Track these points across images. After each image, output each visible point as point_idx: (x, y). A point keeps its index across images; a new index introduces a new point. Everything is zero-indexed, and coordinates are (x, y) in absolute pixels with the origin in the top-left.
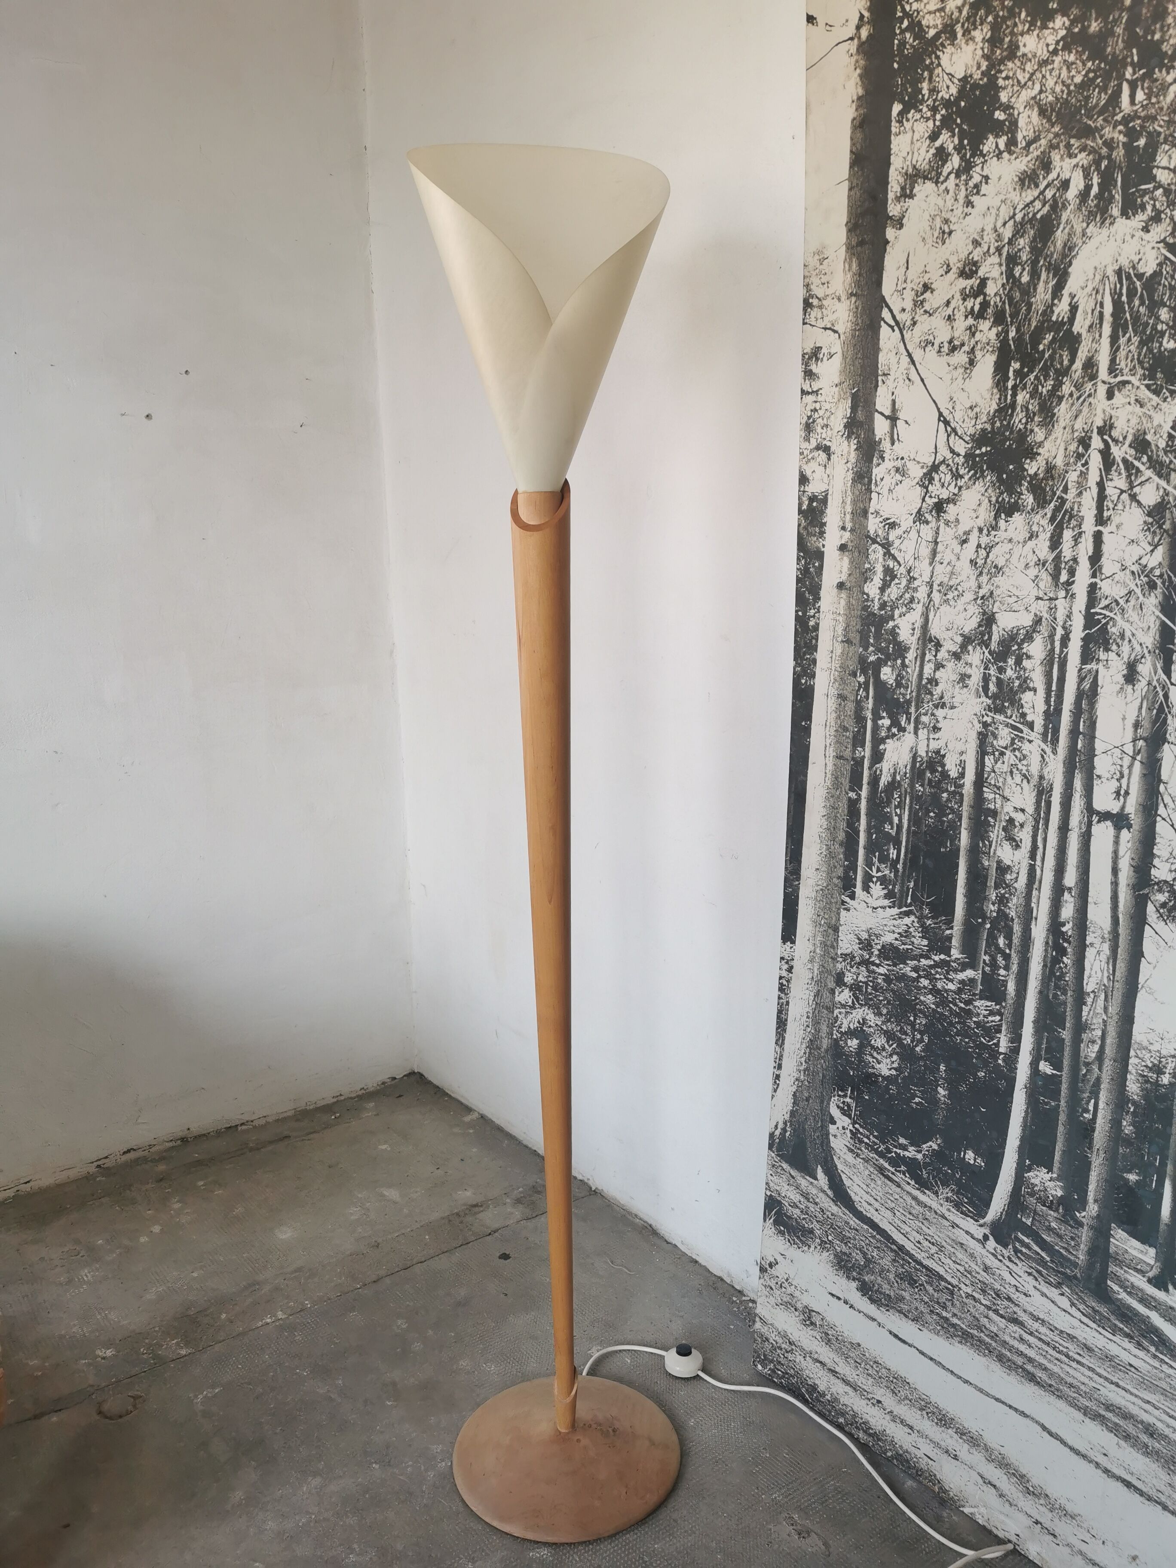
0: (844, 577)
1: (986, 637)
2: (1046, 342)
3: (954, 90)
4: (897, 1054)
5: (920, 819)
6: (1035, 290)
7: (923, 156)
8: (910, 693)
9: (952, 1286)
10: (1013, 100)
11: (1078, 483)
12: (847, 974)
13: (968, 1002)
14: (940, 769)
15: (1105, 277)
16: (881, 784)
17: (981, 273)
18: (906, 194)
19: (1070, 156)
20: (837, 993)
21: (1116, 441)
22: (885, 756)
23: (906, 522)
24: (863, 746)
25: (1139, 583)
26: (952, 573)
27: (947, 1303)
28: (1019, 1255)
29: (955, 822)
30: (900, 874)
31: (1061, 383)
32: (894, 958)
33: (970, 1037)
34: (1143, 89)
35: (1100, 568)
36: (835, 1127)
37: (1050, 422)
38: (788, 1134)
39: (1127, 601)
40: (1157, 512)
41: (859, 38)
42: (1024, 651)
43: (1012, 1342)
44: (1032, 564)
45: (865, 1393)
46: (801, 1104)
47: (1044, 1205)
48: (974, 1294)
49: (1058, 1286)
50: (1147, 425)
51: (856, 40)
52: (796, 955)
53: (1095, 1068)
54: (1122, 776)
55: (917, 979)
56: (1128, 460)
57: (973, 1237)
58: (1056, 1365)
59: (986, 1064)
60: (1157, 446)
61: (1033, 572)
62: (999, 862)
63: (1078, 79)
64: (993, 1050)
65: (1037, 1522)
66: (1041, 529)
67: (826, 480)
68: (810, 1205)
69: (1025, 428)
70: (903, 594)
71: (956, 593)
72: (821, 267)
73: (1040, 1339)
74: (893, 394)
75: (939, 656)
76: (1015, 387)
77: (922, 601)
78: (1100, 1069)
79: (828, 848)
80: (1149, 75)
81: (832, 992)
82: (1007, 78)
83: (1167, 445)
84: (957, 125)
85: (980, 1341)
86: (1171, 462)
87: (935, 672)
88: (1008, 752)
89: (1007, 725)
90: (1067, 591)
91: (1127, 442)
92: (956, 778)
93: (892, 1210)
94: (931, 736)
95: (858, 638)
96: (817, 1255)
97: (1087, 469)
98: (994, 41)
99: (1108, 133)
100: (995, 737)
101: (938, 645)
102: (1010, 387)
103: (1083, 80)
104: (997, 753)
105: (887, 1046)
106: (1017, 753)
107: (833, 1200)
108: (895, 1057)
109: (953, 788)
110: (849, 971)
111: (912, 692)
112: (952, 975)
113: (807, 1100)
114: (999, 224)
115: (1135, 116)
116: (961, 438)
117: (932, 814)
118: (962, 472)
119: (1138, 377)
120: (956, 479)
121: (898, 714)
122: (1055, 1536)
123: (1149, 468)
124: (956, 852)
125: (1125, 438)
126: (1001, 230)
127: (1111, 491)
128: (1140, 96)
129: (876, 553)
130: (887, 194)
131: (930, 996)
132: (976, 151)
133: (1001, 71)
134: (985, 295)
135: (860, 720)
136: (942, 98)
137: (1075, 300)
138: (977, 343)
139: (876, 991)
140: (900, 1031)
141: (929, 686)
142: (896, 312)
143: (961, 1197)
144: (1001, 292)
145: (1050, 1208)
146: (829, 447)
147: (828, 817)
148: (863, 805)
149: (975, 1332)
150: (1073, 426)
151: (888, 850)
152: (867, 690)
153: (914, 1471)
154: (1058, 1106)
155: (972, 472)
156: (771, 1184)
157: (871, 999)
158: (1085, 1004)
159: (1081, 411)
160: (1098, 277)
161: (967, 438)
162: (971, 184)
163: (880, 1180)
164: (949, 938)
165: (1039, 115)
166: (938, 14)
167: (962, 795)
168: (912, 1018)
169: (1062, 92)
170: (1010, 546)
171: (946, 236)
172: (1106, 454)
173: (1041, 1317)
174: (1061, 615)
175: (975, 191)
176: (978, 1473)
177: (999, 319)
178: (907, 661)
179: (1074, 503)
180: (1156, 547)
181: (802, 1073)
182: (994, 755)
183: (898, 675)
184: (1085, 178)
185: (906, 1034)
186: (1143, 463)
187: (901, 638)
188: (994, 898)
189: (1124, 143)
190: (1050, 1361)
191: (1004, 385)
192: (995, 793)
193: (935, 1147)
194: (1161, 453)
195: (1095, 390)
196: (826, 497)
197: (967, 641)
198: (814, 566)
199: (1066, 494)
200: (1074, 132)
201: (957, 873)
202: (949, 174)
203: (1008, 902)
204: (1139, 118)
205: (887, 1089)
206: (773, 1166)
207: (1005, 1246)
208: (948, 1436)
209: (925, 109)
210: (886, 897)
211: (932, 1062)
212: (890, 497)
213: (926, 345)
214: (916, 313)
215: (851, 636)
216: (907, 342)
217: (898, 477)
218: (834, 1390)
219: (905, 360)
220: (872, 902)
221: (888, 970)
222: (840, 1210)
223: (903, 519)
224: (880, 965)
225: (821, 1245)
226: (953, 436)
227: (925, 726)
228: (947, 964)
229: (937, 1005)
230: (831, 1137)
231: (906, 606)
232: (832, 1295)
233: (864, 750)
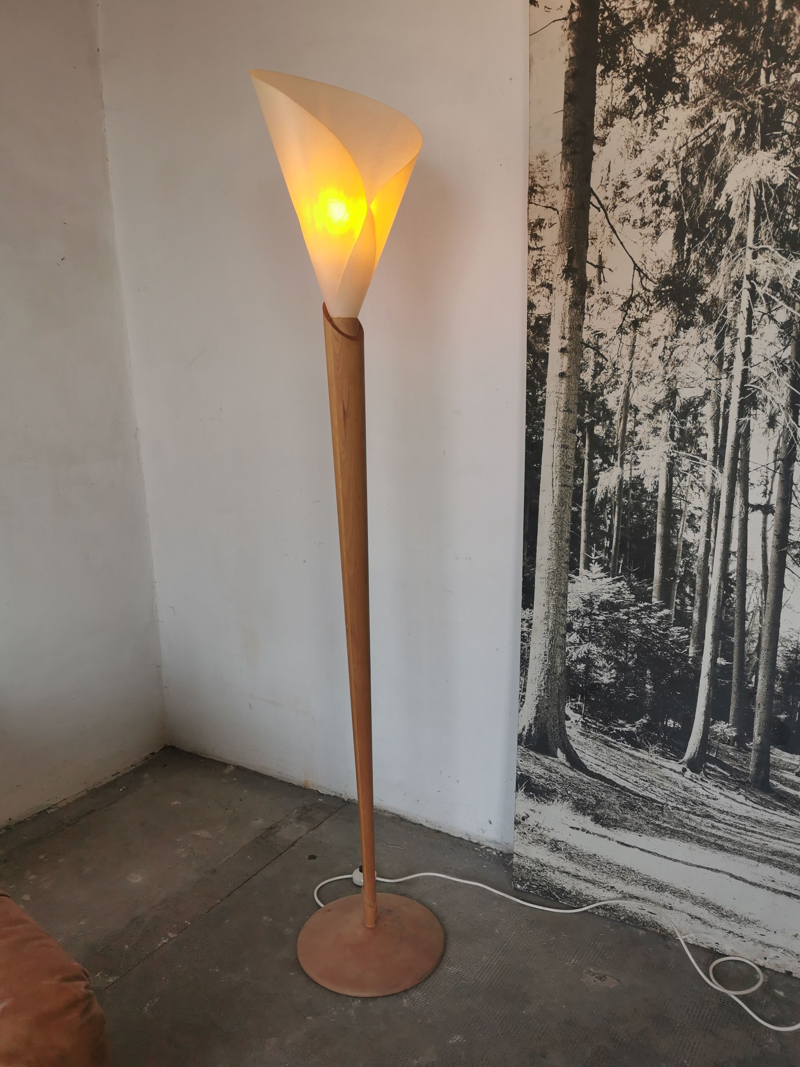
0: (564, 369)
1: (672, 404)
2: (710, 222)
3: (642, 61)
4: (615, 668)
5: (626, 520)
6: (702, 190)
7: (620, 100)
8: (616, 441)
9: (662, 804)
10: (685, 72)
11: (734, 308)
12: (575, 623)
13: (666, 629)
14: (640, 488)
15: (750, 185)
16: (597, 500)
17: (663, 177)
18: (608, 123)
19: (726, 110)
20: (567, 637)
21: (759, 284)
22: (599, 482)
23: (611, 333)
24: (582, 476)
25: (776, 368)
26: (646, 365)
27: (659, 816)
28: (708, 776)
29: (652, 520)
30: (612, 556)
31: (721, 248)
32: (610, 609)
33: (668, 651)
34: (774, 74)
35: (750, 359)
36: (570, 721)
37: (714, 272)
38: (533, 733)
39: (768, 379)
40: (787, 326)
41: (571, 19)
42: (699, 411)
43: (706, 829)
44: (704, 358)
45: (602, 884)
46: (542, 711)
47: (724, 743)
48: (678, 806)
49: (736, 789)
50: (779, 274)
51: (568, 21)
52: (534, 616)
53: (755, 657)
54: (767, 483)
55: (628, 620)
56: (767, 295)
57: (675, 771)
58: (737, 836)
59: (679, 665)
60: (786, 287)
61: (704, 363)
62: (685, 542)
63: (731, 64)
64: (684, 656)
65: (730, 932)
66: (709, 337)
67: (549, 306)
68: (552, 774)
69: (697, 275)
70: (610, 379)
71: (649, 377)
72: (543, 166)
73: (726, 824)
74: (600, 251)
75: (638, 417)
76: (689, 250)
77: (624, 383)
78: (758, 657)
79: (557, 544)
80: (779, 66)
81: (564, 636)
82: (681, 57)
83: (793, 287)
84: (645, 83)
85: (684, 833)
86: (795, 296)
87: (634, 427)
88: (689, 474)
89: (688, 457)
90: (728, 374)
91: (767, 284)
92: (652, 493)
93: (615, 766)
94: (633, 467)
95: (576, 408)
96: (559, 806)
97: (740, 300)
98: (671, 33)
99: (751, 98)
100: (679, 465)
101: (637, 410)
102: (685, 249)
103: (734, 65)
104: (681, 475)
105: (607, 665)
106: (695, 474)
107: (570, 768)
108: (613, 671)
109: (650, 499)
110: (576, 621)
111: (618, 441)
112: (653, 614)
113: (547, 708)
114: (676, 148)
115: (769, 90)
116: (650, 280)
117: (635, 516)
118: (652, 301)
119: (773, 246)
120: (648, 306)
121: (608, 455)
122: (742, 937)
123: (781, 300)
124: (653, 538)
125: (765, 282)
126: (678, 152)
127: (756, 313)
128: (772, 78)
129: (589, 354)
130: (593, 122)
131: (638, 629)
132: (659, 100)
133: (677, 53)
134: (667, 191)
135: (579, 460)
136: (634, 65)
137: (730, 198)
138: (661, 221)
139: (598, 631)
140: (617, 654)
141: (631, 436)
142: (601, 199)
143: (665, 749)
144: (678, 190)
145: (728, 744)
146: (551, 285)
147: (556, 524)
148: (583, 515)
149: (680, 829)
150: (730, 274)
151: (603, 542)
152: (584, 442)
153: (642, 924)
154: (731, 682)
155: (659, 302)
156: (521, 767)
157: (594, 637)
158: (747, 620)
159: (735, 265)
160: (745, 185)
161: (655, 281)
162: (656, 121)
163: (605, 749)
164: (651, 592)
165: (704, 82)
166: (630, 11)
167: (656, 503)
168: (625, 645)
169: (720, 70)
170: (687, 347)
171: (637, 153)
172: (752, 291)
173: (726, 810)
174: (724, 389)
175: (658, 126)
176: (688, 914)
177: (677, 206)
178: (614, 421)
179: (731, 321)
180: (787, 346)
181: (542, 691)
182: (679, 476)
183: (607, 431)
184: (736, 124)
185: (621, 655)
186: (777, 297)
187: (609, 407)
188: (682, 564)
189: (762, 106)
190: (733, 835)
191: (681, 248)
192: (681, 500)
193: (645, 721)
194: (789, 291)
195: (745, 253)
196: (549, 317)
197: (658, 407)
198: (540, 362)
199: (726, 315)
200: (728, 95)
201: (655, 551)
202: (640, 113)
203: (692, 565)
204: (772, 91)
205: (608, 691)
206: (522, 755)
207: (698, 772)
208: (665, 897)
209: (621, 71)
210: (602, 571)
211: (641, 669)
212: (599, 317)
213: (624, 221)
214: (616, 200)
215: (571, 407)
216: (609, 218)
217: (605, 305)
218: (577, 888)
219: (608, 230)
220: (592, 575)
221: (606, 617)
222: (576, 773)
223: (609, 332)
224: (599, 614)
225: (562, 798)
226: (645, 279)
227: (628, 461)
228: (649, 608)
229: (643, 634)
230: (566, 728)
231: (612, 387)
232: (573, 828)
233: (583, 480)
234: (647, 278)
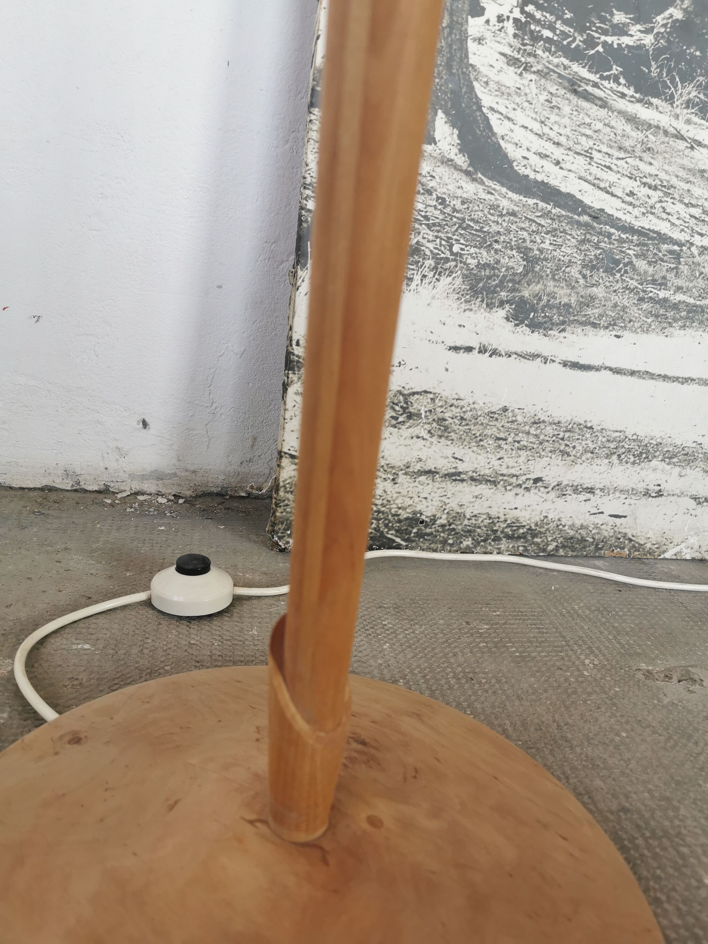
9: (680, 244)
27: (669, 276)
36: (483, 19)
93: (588, 155)
107: (467, 173)
153: (592, 548)
163: (568, 105)
176: (691, 497)
193: (678, 15)
208: (650, 471)
218: (453, 504)
222: (480, 188)
225: (436, 268)
230: (470, 43)
232: (456, 349)
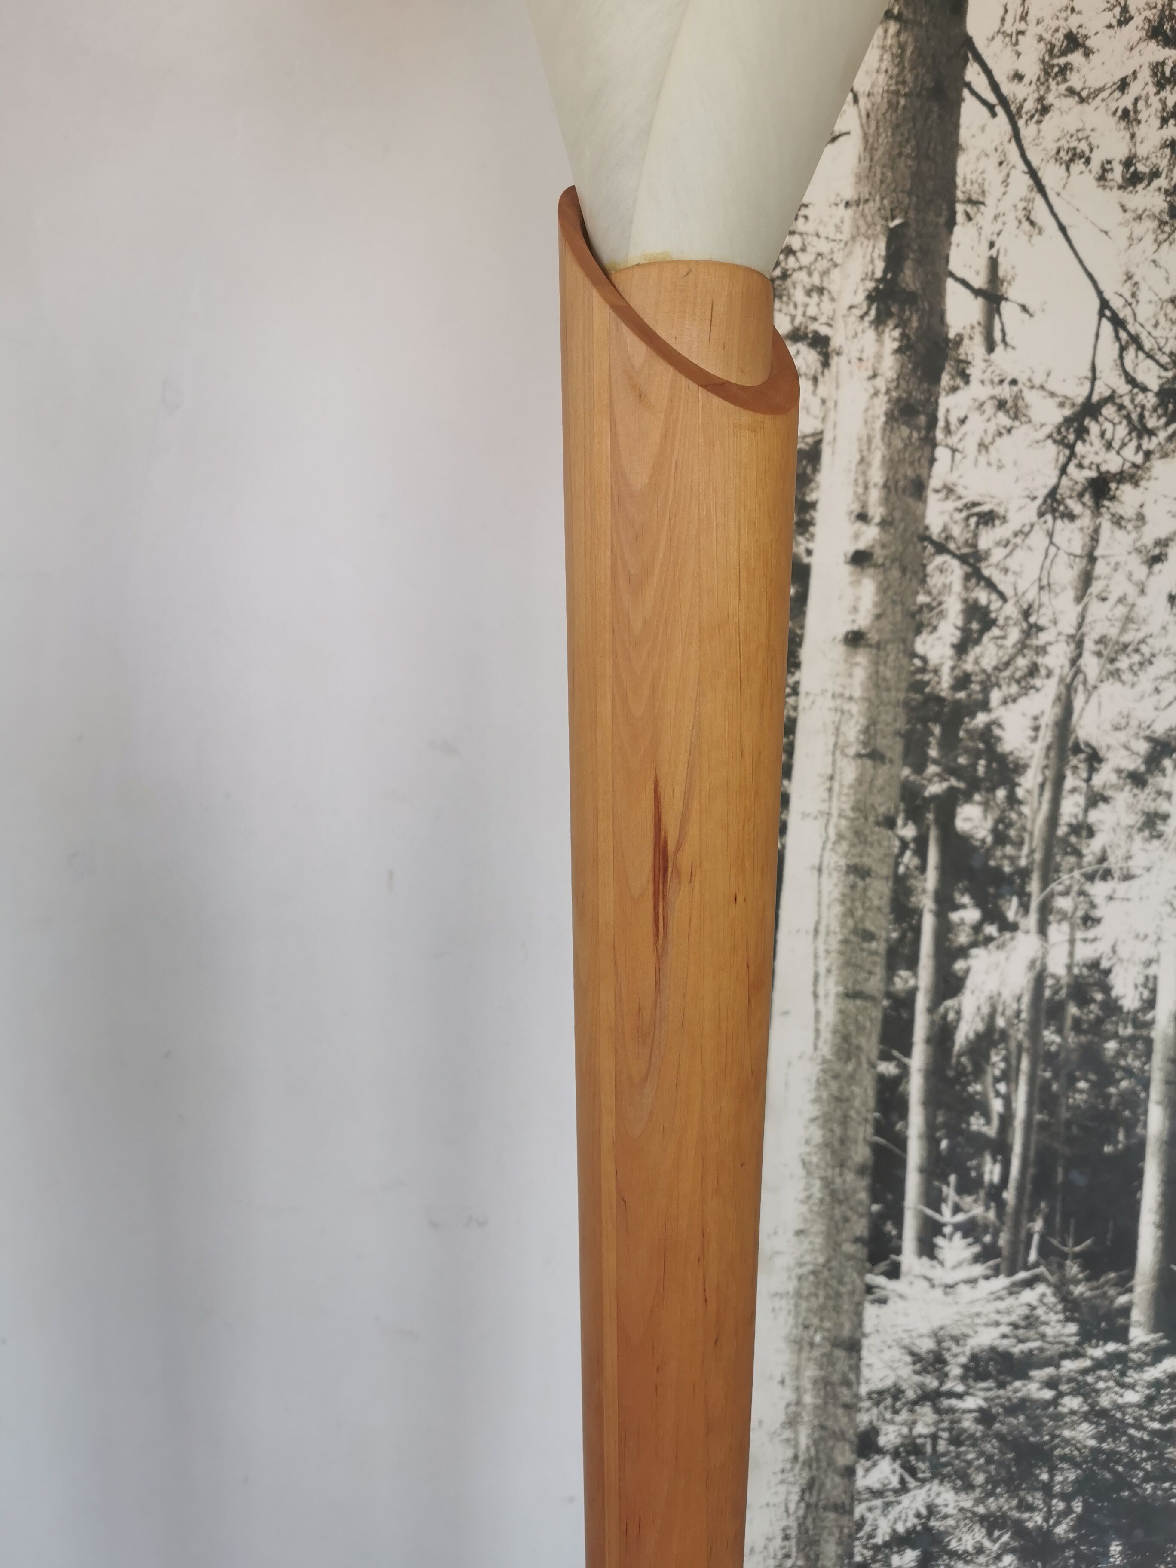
0: (863, 621)
4: (1013, 1551)
5: (1054, 1097)
8: (1028, 854)
12: (885, 1428)
14: (1099, 997)
16: (960, 1039)
20: (860, 1472)
22: (969, 982)
23: (1022, 513)
24: (912, 964)
26: (1128, 619)
29: (1134, 1093)
30: (1010, 1209)
32: (1000, 1373)
55: (1055, 1402)
67: (816, 409)
70: (1013, 658)
71: (1136, 658)
74: (992, 245)
75: (1098, 780)
77: (1057, 672)
79: (827, 1183)
81: (849, 1472)
87: (1086, 811)
92: (1137, 1011)
95: (899, 747)
101: (1094, 759)
105: (987, 1544)
108: (1008, 1559)
109: (1130, 1031)
110: (892, 1422)
111: (1032, 852)
112: (1132, 1376)
116: (1149, 356)
117: (1082, 1085)
118: (1151, 423)
120: (1140, 437)
121: (999, 896)
124: (1137, 1150)
129: (946, 574)
131: (1085, 1426)
135: (904, 913)
139: (959, 1444)
140: (1018, 1507)
141: (1073, 839)
142: (1000, 77)
146: (828, 338)
147: (825, 1120)
148: (915, 1086)
151: (979, 1168)
152: (921, 852)
157: (945, 1465)
161: (1165, 360)
164: (1126, 1311)
167: (1149, 1042)
168: (1045, 1477)
178: (1020, 793)
183: (1000, 820)
185: (1031, 1508)
187: (1006, 747)
196: (818, 443)
197: (1159, 749)
201: (1140, 1187)
210: (977, 1259)
211: (1091, 1544)
212: (983, 459)
213: (1072, 160)
214: (1048, 89)
215: (882, 743)
216: (1026, 143)
217: (1003, 419)
219: (1021, 182)
220: (940, 1275)
221: (986, 1399)
223: (1013, 507)
224: (966, 1393)
226: (1132, 350)
227: (1064, 916)
228: (1120, 1358)
229: (1101, 1438)
231: (1018, 682)
233: (915, 975)
234: (1140, 347)
